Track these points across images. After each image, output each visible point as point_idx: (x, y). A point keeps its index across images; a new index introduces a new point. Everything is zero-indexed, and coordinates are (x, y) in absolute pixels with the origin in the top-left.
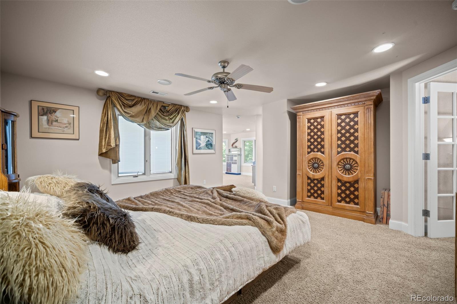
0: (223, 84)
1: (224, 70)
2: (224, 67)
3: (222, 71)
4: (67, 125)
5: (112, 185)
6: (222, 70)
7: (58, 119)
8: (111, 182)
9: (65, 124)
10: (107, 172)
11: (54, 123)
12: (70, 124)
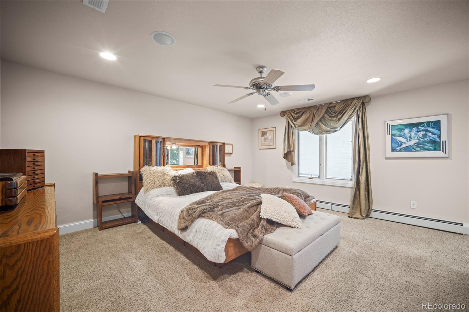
0: (261, 89)
1: (261, 75)
2: (261, 72)
3: (260, 77)
4: (271, 140)
5: (293, 182)
6: (259, 75)
7: (268, 137)
8: (292, 180)
9: (270, 139)
10: (290, 171)
11: (266, 140)
12: (272, 139)
